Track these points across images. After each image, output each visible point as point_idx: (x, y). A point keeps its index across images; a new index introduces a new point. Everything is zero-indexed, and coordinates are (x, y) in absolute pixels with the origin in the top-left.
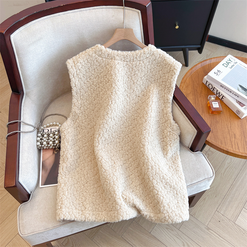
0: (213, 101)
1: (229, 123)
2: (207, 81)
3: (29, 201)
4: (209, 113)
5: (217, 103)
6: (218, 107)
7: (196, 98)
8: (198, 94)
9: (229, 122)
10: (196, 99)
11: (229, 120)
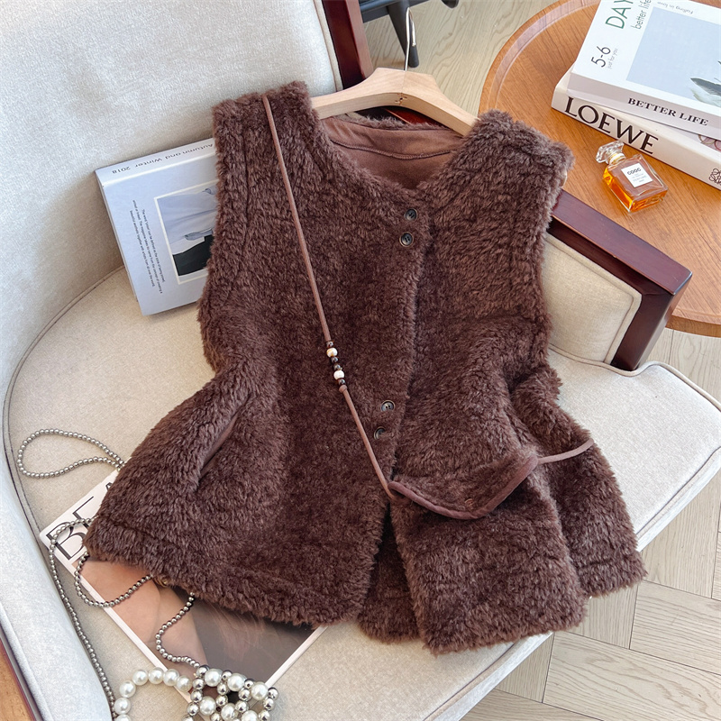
0: (623, 163)
2: (571, 99)
5: (638, 165)
6: (648, 179)
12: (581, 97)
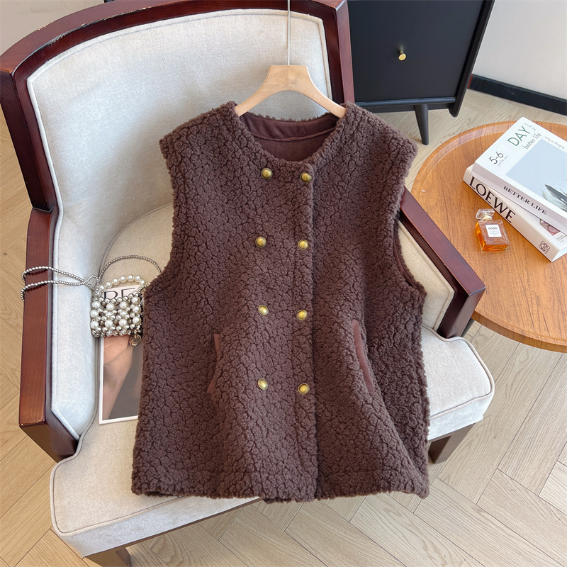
0: (489, 222)
1: (526, 273)
2: (473, 178)
3: (75, 455)
4: (479, 249)
5: (497, 226)
6: (499, 235)
7: (449, 217)
8: (454, 207)
9: (525, 270)
10: (450, 220)
11: (525, 264)
12: (480, 178)
